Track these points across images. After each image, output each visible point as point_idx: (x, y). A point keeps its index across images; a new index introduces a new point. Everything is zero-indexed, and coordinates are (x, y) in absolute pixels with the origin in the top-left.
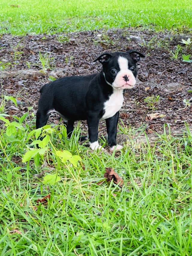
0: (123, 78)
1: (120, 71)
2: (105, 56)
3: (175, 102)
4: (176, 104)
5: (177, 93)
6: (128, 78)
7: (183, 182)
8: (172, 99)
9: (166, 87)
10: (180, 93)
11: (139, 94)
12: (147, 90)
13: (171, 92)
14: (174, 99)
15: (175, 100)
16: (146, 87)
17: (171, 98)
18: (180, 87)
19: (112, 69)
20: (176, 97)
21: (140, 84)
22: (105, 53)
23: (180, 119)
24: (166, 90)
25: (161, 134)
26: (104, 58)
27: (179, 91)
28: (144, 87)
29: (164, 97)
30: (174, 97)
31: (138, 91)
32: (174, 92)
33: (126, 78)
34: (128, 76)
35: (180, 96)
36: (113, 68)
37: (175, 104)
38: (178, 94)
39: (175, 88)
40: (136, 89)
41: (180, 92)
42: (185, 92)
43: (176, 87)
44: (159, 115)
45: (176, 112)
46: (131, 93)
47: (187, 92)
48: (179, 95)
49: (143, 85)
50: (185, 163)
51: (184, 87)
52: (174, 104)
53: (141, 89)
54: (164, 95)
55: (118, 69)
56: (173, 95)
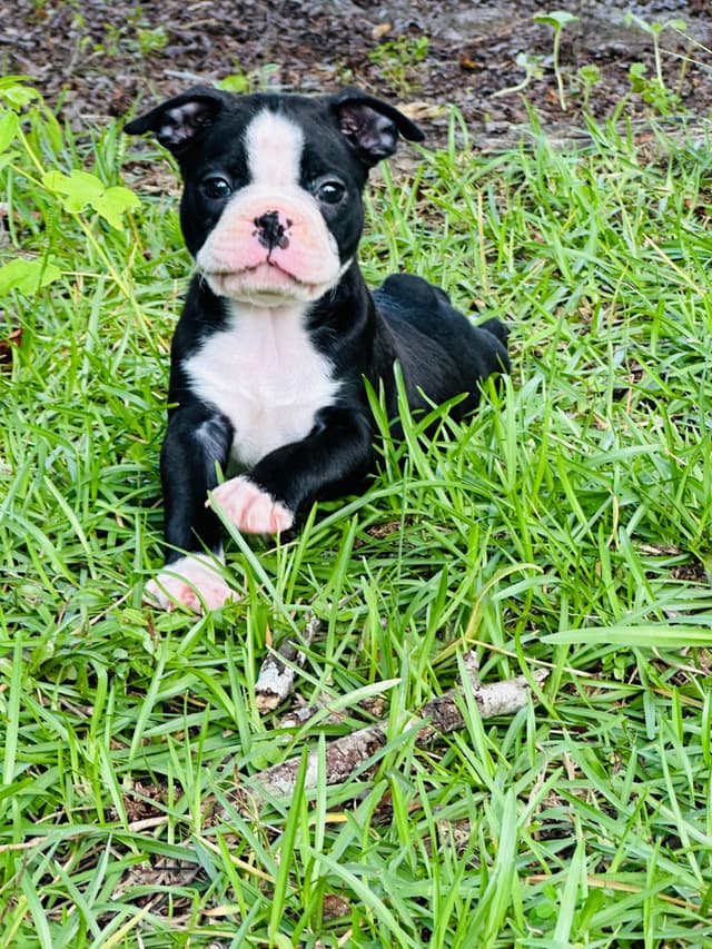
0: (255, 228)
1: (247, 188)
2: (190, 108)
3: (484, 74)
4: (490, 80)
5: (493, 45)
6: (286, 233)
7: (518, 296)
8: (472, 65)
9: (453, 24)
10: (504, 45)
11: (352, 48)
12: (380, 35)
13: (471, 41)
14: (481, 65)
15: (485, 69)
16: (377, 23)
17: (473, 60)
18: (503, 23)
19: (210, 171)
20: (490, 59)
21: (355, 16)
22: (193, 93)
23: (506, 120)
24: (453, 35)
25: (434, 150)
26: (187, 118)
27: (499, 35)
28: (368, 23)
29: (444, 59)
30: (482, 59)
31: (346, 41)
32: (481, 42)
33: (270, 230)
34: (282, 221)
35: (503, 53)
36: (217, 169)
37: (485, 82)
38: (497, 48)
39: (484, 26)
40: (341, 31)
41: (506, 39)
42: (522, 41)
43: (490, 22)
44: (424, 108)
45: (489, 100)
46: (319, 47)
47: (530, 41)
48: (500, 52)
49: (367, 19)
50: (524, 239)
51: (519, 23)
52: (484, 79)
53: (358, 32)
54: (443, 51)
55: (241, 175)
56: (481, 52)
